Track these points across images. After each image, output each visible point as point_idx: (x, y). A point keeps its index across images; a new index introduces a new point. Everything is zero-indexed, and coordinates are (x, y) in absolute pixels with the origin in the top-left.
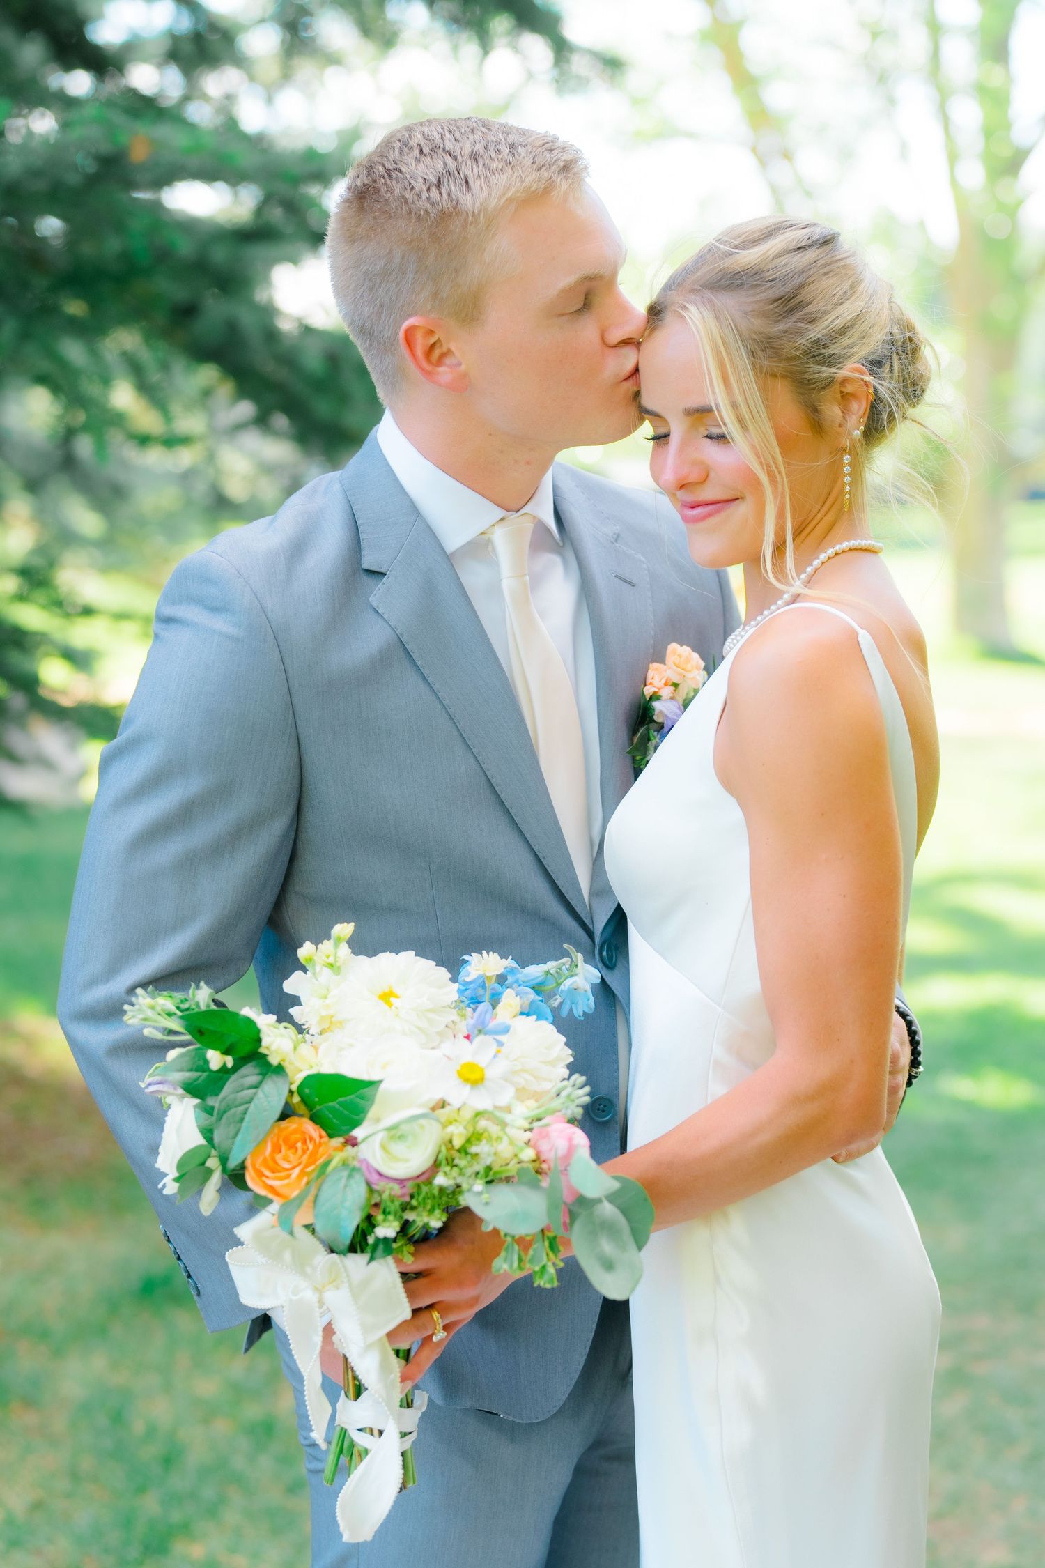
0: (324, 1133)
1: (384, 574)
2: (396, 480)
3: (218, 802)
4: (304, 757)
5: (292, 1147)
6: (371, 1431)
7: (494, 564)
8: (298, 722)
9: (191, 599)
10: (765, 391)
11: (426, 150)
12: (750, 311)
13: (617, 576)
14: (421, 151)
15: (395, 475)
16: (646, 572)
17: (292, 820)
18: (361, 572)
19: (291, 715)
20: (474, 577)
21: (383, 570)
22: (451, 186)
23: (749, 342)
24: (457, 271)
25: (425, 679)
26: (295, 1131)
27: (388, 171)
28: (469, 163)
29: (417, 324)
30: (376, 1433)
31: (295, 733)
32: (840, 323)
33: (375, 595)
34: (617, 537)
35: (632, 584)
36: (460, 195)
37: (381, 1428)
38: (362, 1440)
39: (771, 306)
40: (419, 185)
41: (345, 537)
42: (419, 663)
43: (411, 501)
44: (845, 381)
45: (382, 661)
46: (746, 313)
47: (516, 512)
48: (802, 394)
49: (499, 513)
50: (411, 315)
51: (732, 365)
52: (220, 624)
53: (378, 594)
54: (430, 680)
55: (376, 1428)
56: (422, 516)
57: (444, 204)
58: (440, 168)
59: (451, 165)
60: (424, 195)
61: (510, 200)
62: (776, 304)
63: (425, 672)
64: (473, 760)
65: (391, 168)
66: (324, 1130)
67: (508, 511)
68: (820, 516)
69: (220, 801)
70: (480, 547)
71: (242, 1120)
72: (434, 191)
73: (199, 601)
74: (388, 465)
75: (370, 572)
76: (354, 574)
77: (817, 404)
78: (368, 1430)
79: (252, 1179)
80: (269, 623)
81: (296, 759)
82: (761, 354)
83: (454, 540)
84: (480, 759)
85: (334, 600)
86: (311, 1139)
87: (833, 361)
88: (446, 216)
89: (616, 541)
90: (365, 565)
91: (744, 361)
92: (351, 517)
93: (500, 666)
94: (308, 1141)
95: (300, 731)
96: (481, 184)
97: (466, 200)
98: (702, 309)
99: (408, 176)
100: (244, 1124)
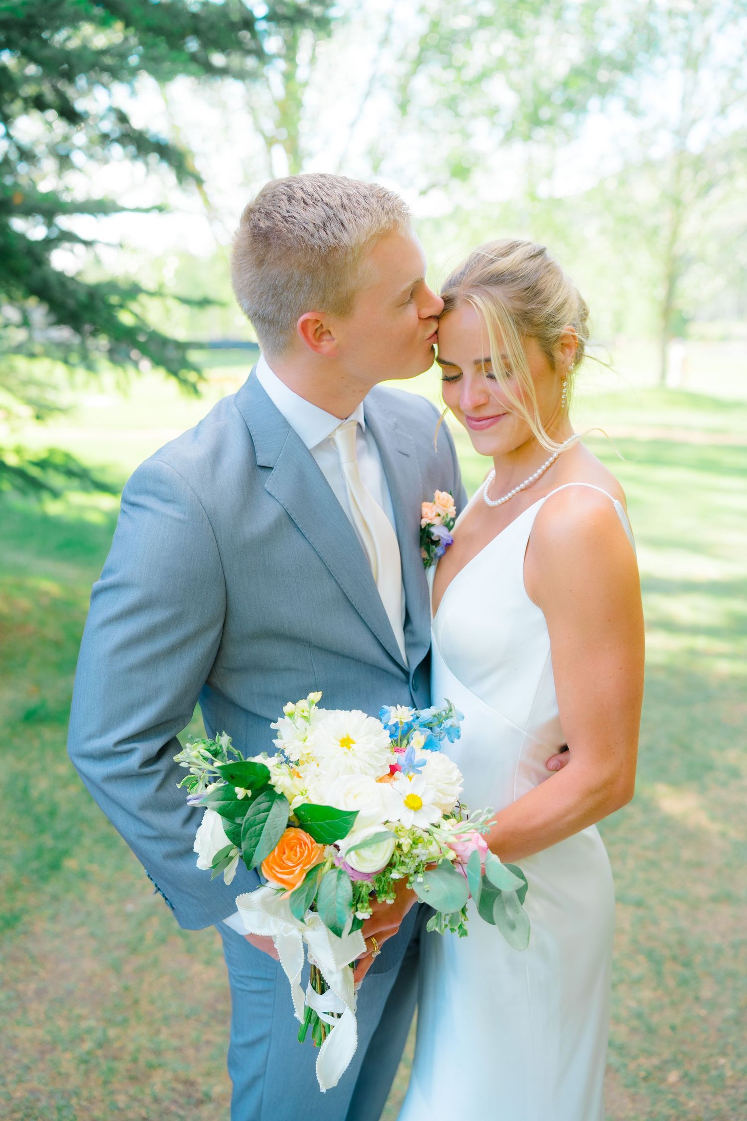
0: (313, 840)
1: (272, 468)
2: (273, 405)
3: (172, 624)
4: (229, 593)
5: (292, 849)
6: (332, 1015)
7: (337, 454)
8: (226, 572)
9: (148, 492)
10: (525, 346)
11: (310, 202)
12: (513, 297)
13: (399, 452)
14: (305, 203)
15: (272, 402)
16: (414, 446)
17: (220, 631)
18: (257, 467)
19: (221, 569)
20: (325, 462)
21: (271, 466)
22: (334, 227)
23: (514, 316)
24: (338, 284)
25: (303, 535)
26: (292, 838)
27: (283, 217)
28: (341, 211)
29: (310, 318)
30: (335, 1015)
31: (224, 579)
32: (560, 301)
33: (268, 483)
34: (396, 425)
35: (407, 455)
36: (340, 234)
37: (340, 1012)
38: (326, 1019)
39: (525, 293)
40: (311, 228)
41: (245, 445)
42: (299, 526)
43: (285, 419)
44: (565, 337)
45: (276, 529)
46: (510, 298)
47: (346, 419)
48: (544, 346)
49: (338, 422)
50: (305, 312)
51: (505, 331)
52: (170, 510)
53: (270, 482)
54: (307, 536)
55: (335, 1012)
56: (292, 428)
57: (331, 240)
58: (323, 214)
59: (331, 213)
60: (316, 235)
61: (373, 237)
62: (527, 291)
63: (303, 531)
64: (334, 584)
65: (287, 215)
66: (312, 837)
67: (342, 420)
68: (552, 420)
69: (174, 624)
70: (328, 443)
71: (260, 835)
72: (322, 233)
73: (155, 494)
74: (267, 395)
75: (263, 467)
76: (253, 469)
77: (552, 352)
78: (330, 1014)
79: (266, 871)
80: (204, 510)
81: (224, 595)
82: (521, 323)
83: (311, 443)
84: (339, 582)
85: (243, 490)
86: (305, 844)
87: (557, 324)
88: (333, 249)
89: (396, 428)
90: (259, 464)
91: (512, 329)
92: (247, 431)
93: (349, 523)
94: (303, 846)
95: (226, 576)
96: (353, 226)
97: (345, 238)
98: (483, 298)
99: (301, 221)
100: (261, 837)
